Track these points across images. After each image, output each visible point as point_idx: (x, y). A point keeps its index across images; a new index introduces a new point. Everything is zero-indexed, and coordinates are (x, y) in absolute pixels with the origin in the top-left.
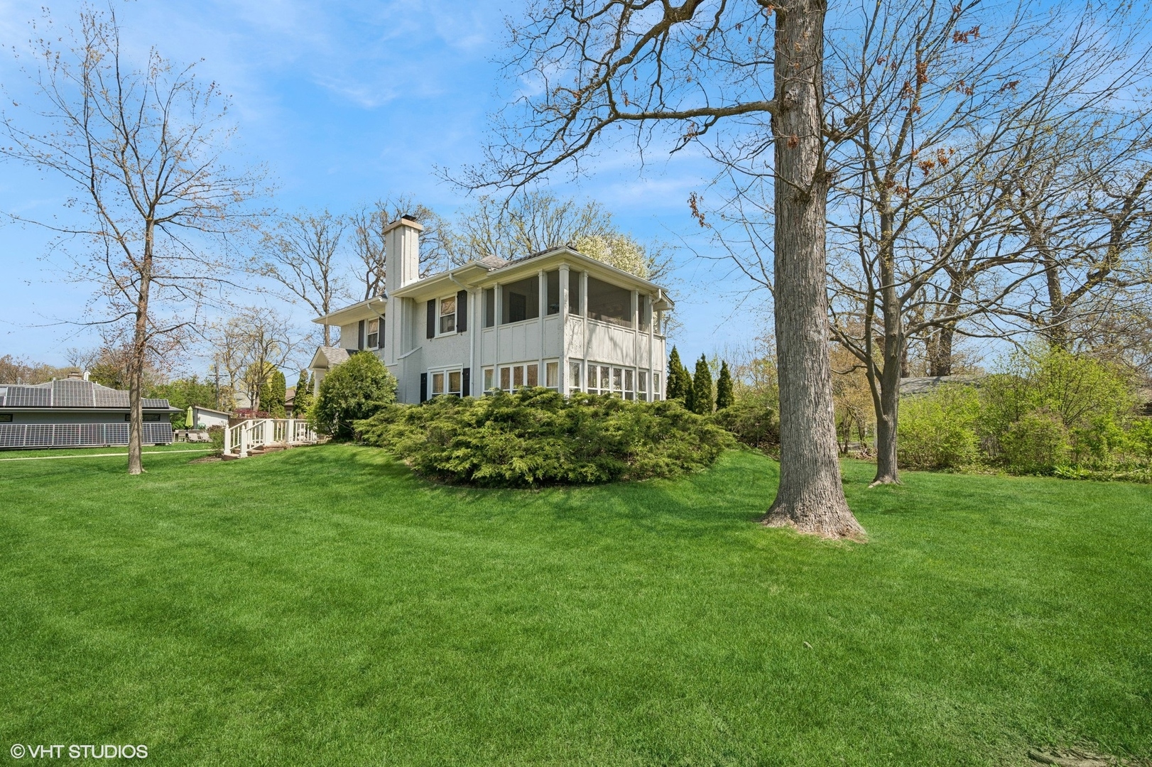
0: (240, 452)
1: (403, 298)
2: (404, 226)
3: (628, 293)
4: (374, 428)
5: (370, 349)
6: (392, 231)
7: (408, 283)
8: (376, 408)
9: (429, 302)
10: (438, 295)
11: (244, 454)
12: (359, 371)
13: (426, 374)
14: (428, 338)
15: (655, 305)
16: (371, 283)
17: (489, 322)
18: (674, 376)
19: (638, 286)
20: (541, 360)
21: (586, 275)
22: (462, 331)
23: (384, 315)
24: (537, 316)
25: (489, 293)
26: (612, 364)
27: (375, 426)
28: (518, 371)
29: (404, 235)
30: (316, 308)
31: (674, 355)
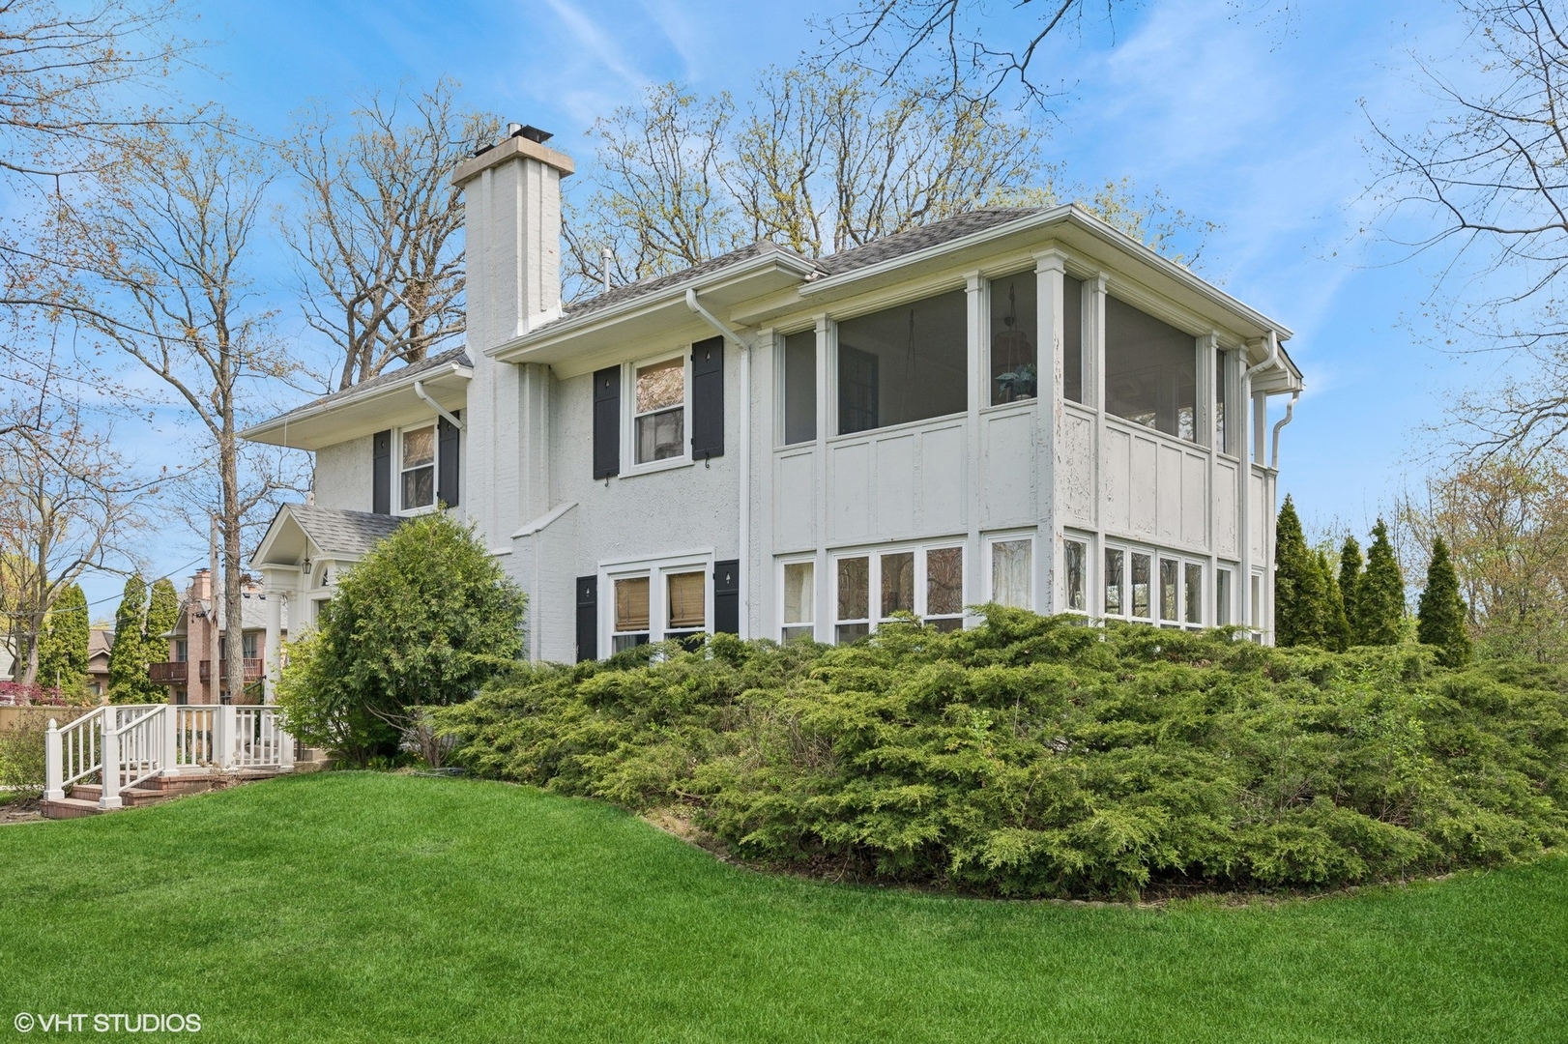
0: (97, 795)
1: (522, 366)
2: (522, 158)
3: (1188, 342)
4: (488, 730)
5: (412, 513)
6: (487, 176)
7: (536, 321)
8: (480, 673)
9: (599, 376)
10: (630, 354)
11: (112, 800)
12: (431, 567)
13: (594, 579)
14: (597, 476)
15: (1256, 379)
16: (357, 337)
17: (799, 426)
18: (1288, 583)
19: (1216, 324)
20: (973, 534)
21: (1102, 286)
22: (708, 456)
23: (457, 414)
24: (963, 406)
25: (798, 346)
26: (1157, 547)
27: (490, 721)
28: (897, 567)
29: (525, 185)
30: (196, 405)
31: (1288, 526)
